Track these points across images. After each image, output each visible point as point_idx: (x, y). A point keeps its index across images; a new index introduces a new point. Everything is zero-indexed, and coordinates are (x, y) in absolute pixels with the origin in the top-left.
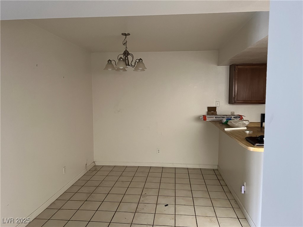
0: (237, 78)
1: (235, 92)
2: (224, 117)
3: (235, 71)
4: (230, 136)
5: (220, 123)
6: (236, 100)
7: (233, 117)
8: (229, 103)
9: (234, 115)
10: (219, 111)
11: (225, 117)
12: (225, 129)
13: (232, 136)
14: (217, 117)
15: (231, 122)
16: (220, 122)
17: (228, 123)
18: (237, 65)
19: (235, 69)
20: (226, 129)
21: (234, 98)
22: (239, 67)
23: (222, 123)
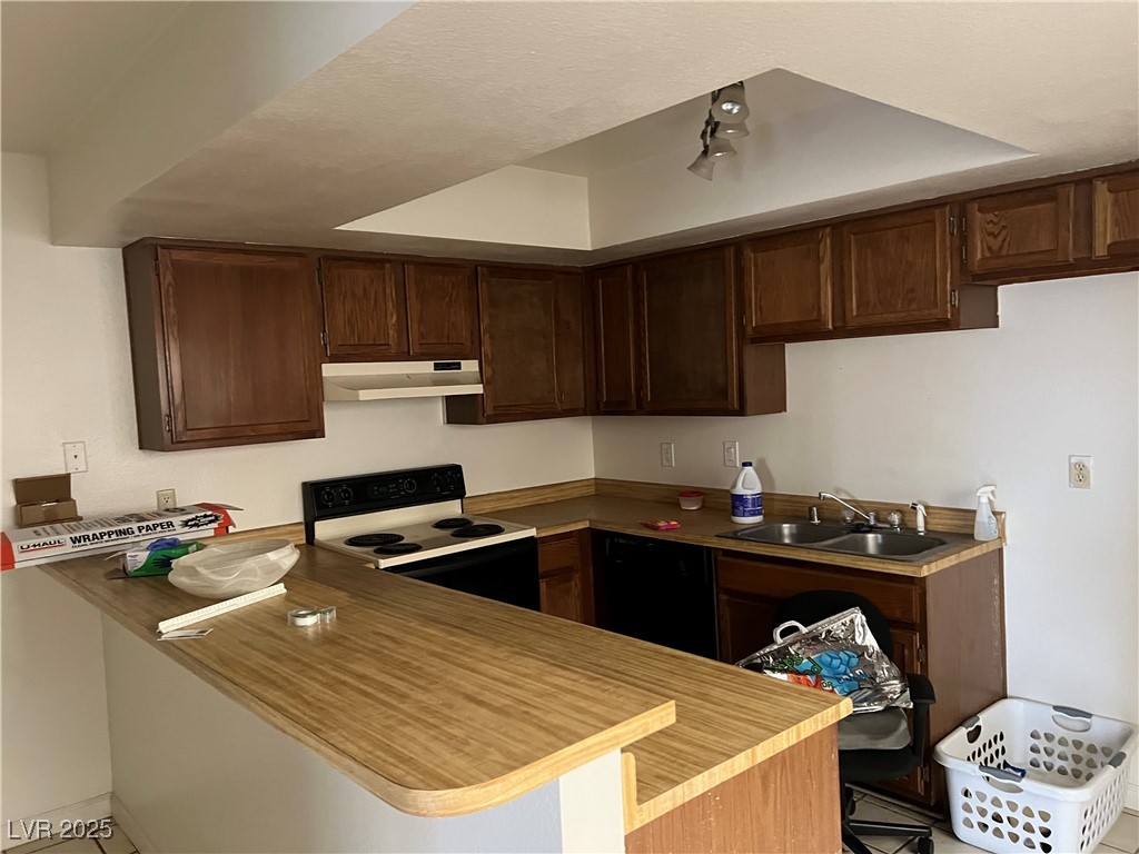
0: (173, 311)
1: (170, 387)
2: (125, 532)
3: (158, 275)
4: (218, 687)
5: (112, 575)
6: (180, 427)
7: (177, 520)
8: (140, 448)
9: (182, 511)
10: (86, 498)
11: (135, 526)
12: (163, 626)
13: (228, 686)
14: (86, 538)
15: (191, 571)
16: (113, 568)
17: (171, 577)
18: (170, 246)
19: (157, 268)
20: (170, 627)
21: (169, 416)
22: (178, 255)
23: (124, 574)
